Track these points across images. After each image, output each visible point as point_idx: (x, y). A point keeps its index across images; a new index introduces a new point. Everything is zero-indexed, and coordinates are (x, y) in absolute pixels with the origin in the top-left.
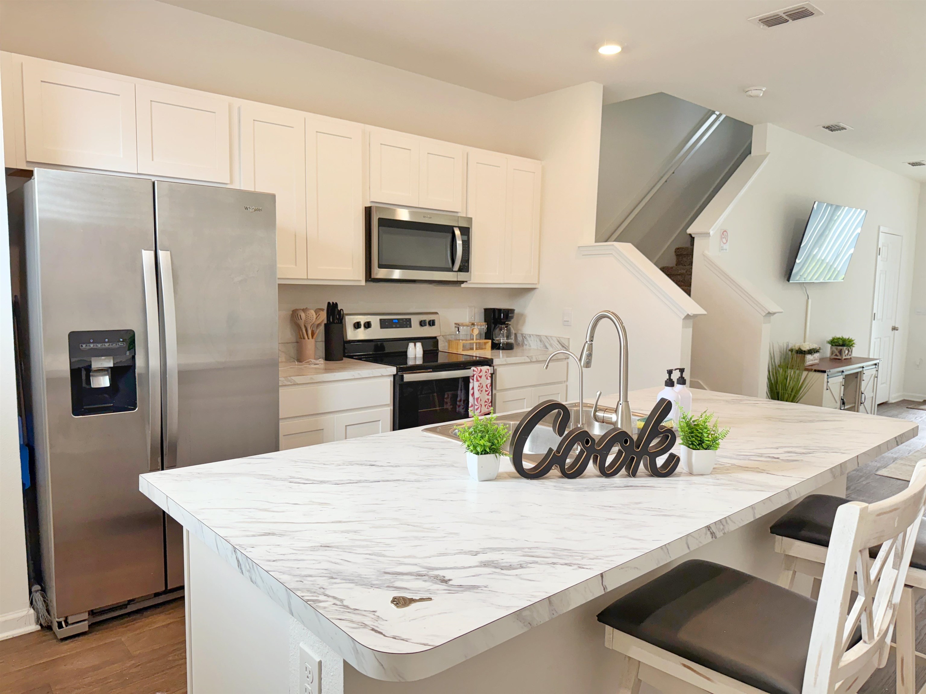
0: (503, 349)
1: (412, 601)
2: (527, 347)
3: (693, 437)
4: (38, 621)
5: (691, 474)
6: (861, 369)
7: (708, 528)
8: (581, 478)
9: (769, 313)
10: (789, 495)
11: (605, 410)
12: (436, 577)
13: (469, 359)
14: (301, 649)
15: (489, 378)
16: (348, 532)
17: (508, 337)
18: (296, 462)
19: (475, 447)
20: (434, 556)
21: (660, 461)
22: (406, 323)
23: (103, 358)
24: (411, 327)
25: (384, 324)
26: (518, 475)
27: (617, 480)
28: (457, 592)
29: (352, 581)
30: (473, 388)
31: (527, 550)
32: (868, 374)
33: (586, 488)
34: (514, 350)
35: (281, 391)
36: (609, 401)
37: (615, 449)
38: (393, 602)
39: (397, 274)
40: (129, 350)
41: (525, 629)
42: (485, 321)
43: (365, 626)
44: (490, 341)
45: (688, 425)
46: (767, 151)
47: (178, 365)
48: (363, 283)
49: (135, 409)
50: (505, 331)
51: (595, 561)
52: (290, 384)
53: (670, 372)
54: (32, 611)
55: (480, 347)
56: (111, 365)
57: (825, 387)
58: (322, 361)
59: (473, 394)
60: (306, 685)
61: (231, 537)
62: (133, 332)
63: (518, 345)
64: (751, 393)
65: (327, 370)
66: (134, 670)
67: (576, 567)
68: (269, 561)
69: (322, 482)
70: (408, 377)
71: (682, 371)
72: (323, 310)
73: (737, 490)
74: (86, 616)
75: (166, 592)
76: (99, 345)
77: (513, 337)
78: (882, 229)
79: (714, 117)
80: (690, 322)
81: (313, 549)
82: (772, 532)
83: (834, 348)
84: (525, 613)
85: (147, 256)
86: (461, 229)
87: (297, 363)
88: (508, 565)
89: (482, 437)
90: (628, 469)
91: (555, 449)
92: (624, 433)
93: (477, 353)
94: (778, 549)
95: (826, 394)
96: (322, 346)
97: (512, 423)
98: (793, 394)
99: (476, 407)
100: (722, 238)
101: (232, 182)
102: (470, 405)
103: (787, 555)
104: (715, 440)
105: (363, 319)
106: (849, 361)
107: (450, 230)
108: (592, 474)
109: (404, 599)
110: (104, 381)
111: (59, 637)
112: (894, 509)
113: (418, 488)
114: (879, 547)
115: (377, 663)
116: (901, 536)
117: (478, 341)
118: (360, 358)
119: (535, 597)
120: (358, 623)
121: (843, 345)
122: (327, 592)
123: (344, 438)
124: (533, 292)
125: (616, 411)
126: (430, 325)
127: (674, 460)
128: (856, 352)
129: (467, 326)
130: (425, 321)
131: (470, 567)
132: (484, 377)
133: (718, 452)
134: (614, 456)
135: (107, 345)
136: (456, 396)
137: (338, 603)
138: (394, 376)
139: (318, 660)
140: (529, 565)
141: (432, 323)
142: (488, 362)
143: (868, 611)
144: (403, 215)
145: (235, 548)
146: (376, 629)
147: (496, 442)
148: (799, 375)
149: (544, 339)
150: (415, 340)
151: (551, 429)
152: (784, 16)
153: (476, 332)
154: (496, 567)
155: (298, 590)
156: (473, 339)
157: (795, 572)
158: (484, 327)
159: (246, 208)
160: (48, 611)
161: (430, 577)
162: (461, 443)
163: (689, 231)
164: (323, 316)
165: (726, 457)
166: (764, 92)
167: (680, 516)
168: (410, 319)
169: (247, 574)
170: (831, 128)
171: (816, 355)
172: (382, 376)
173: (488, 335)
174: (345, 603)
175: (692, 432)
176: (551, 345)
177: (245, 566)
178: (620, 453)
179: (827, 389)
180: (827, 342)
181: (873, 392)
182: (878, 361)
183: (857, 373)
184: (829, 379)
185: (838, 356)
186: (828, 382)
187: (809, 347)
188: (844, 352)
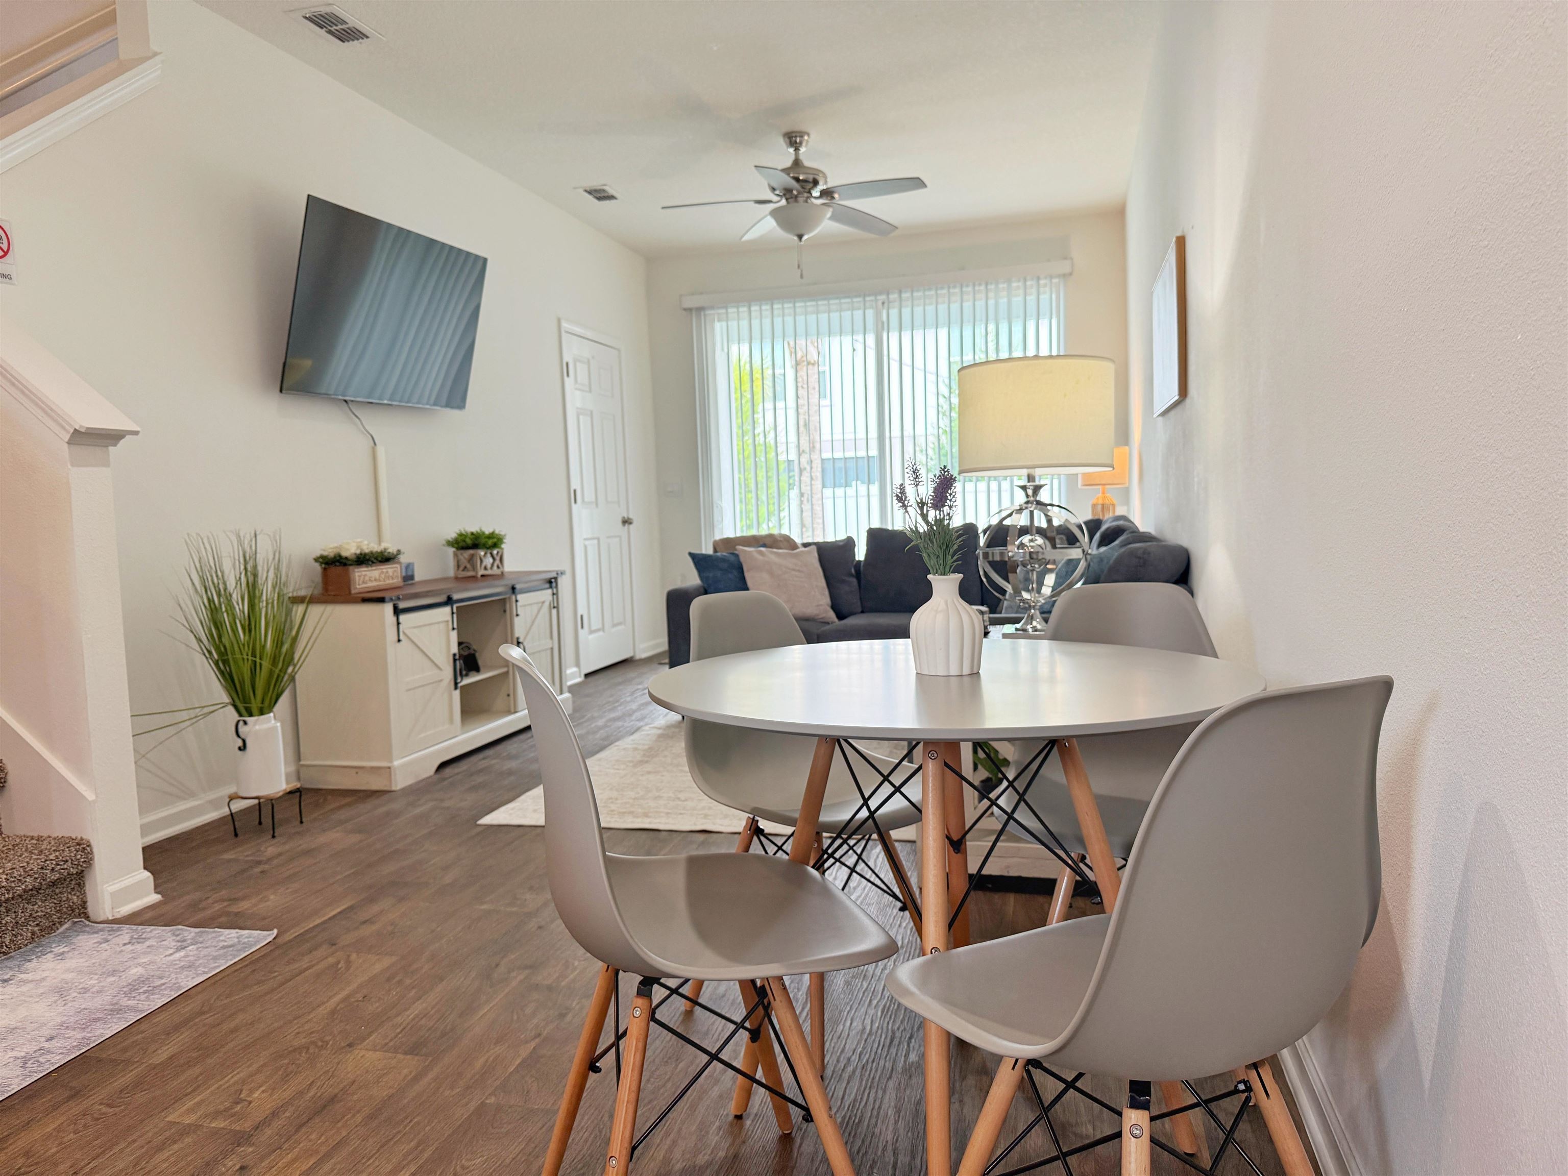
6: (508, 593)
32: (532, 600)
78: (566, 324)
83: (459, 553)
121: (475, 546)
128: (515, 561)
179: (399, 641)
180: (444, 542)
181: (551, 638)
182: (554, 575)
183: (503, 601)
184: (403, 618)
185: (468, 570)
186: (398, 623)
187: (358, 547)
188: (481, 561)
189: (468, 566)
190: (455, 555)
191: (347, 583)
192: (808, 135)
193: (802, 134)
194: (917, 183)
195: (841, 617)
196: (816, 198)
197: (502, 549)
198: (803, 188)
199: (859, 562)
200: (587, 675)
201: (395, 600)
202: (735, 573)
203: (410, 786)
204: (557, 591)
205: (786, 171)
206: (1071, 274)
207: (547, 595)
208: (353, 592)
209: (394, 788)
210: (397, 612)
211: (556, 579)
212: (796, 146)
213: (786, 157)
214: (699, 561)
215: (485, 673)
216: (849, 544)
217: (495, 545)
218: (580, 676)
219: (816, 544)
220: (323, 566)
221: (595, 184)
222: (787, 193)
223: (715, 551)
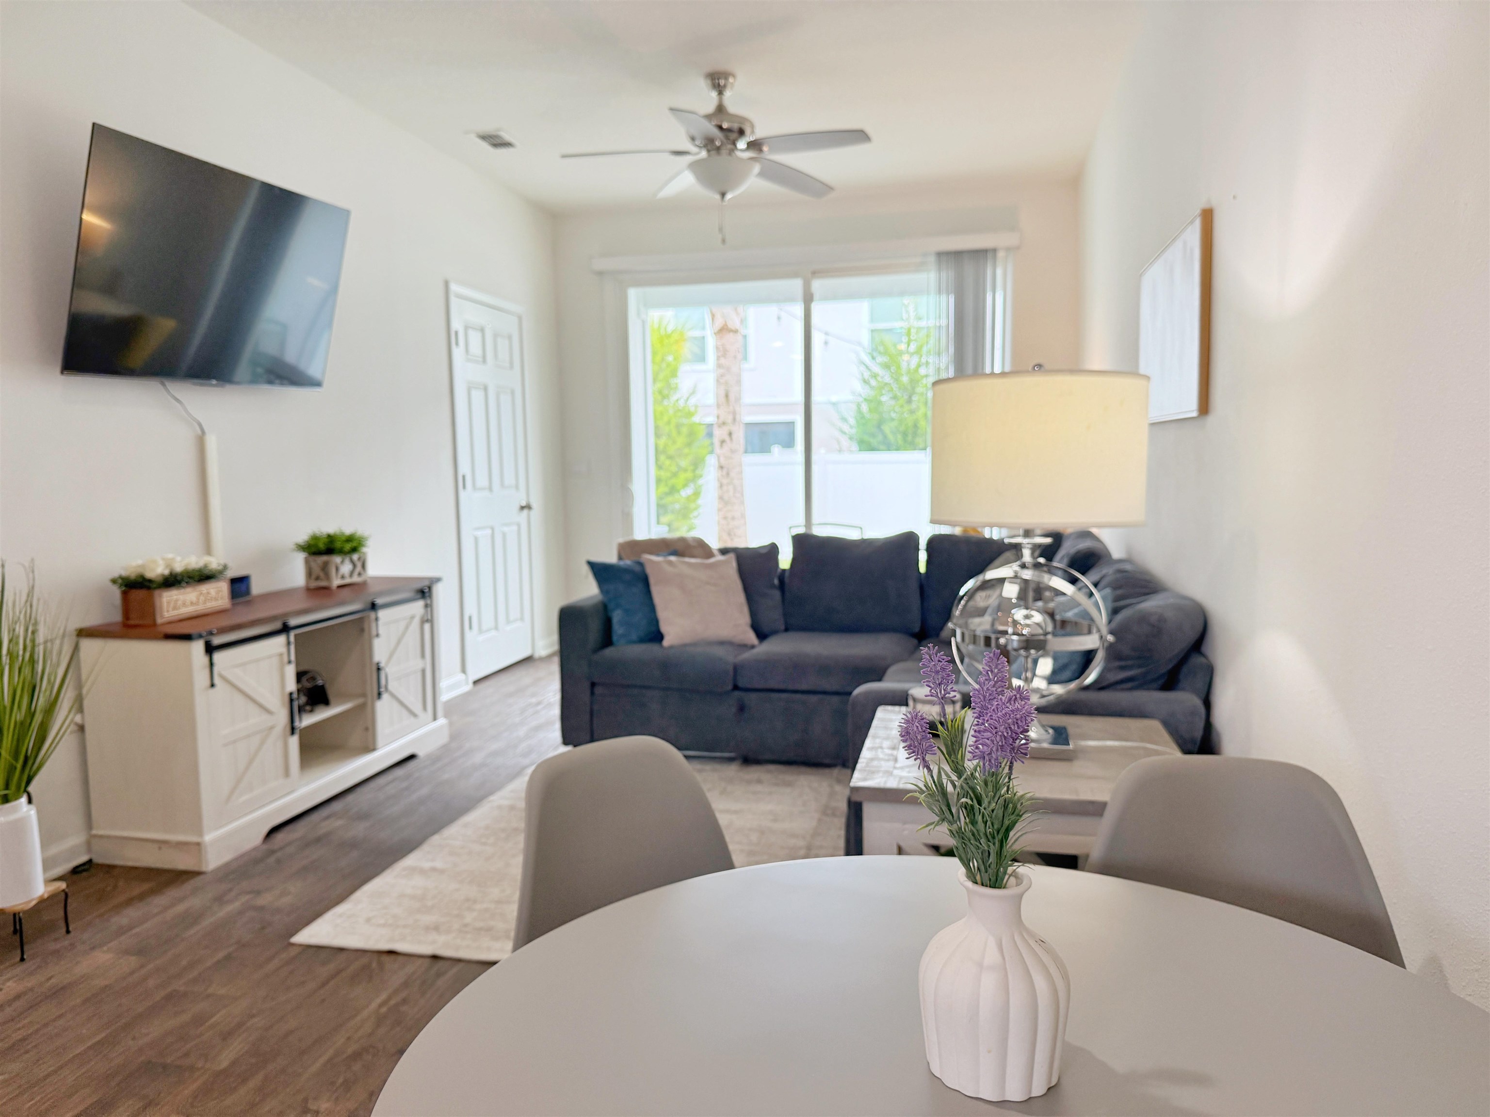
6: (367, 611)
32: (395, 618)
78: (456, 288)
83: (312, 561)
121: (337, 551)
179: (212, 685)
180: (294, 547)
181: (423, 655)
182: (427, 583)
183: (361, 620)
184: (218, 656)
185: (322, 580)
186: (211, 664)
187: (167, 566)
188: (337, 569)
189: (322, 575)
190: (307, 562)
191: (150, 610)
192: (734, 76)
193: (726, 75)
194: (860, 136)
195: (762, 636)
196: (742, 150)
197: (364, 554)
198: (727, 138)
199: (784, 571)
200: (476, 682)
201: (207, 635)
202: (641, 586)
203: (227, 864)
204: (431, 602)
205: (708, 117)
206: (1018, 248)
207: (417, 607)
208: (159, 621)
209: (204, 869)
210: (210, 649)
211: (430, 588)
212: (720, 90)
213: (708, 101)
214: (600, 571)
215: (338, 704)
216: (772, 551)
217: (354, 550)
218: (467, 683)
219: (735, 550)
220: (124, 588)
221: (488, 128)
222: (709, 143)
223: (620, 558)
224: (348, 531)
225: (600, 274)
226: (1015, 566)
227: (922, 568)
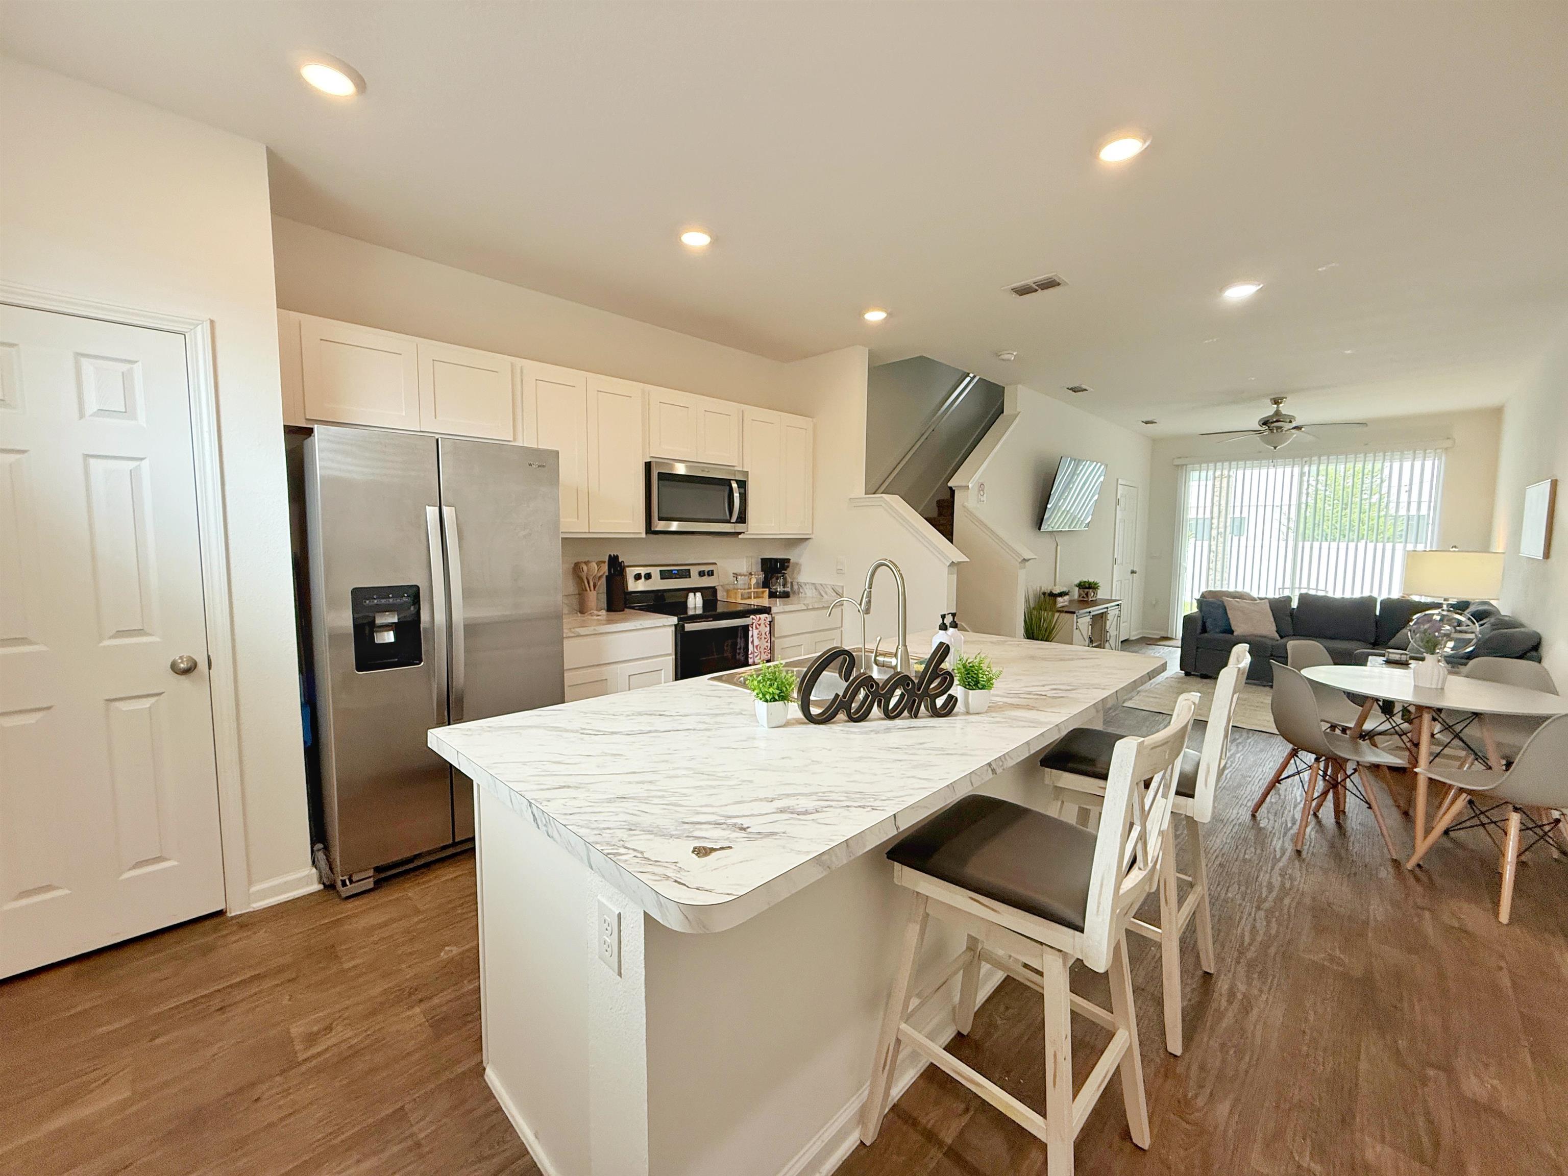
0: (780, 597)
1: (713, 850)
2: (803, 595)
3: (969, 678)
4: (321, 881)
5: (968, 713)
6: (1106, 610)
7: (989, 764)
8: (867, 721)
9: (1024, 559)
10: (1059, 730)
11: (885, 655)
12: (734, 825)
13: (747, 608)
14: (599, 901)
15: (768, 626)
16: (642, 782)
17: (784, 586)
18: (586, 713)
19: (764, 695)
20: (729, 804)
21: (940, 702)
22: (686, 574)
23: (387, 613)
24: (690, 577)
25: (664, 575)
26: (807, 721)
27: (898, 722)
28: (756, 839)
29: (650, 832)
30: (752, 636)
31: (820, 794)
32: (1112, 614)
33: (872, 731)
34: (790, 598)
35: (565, 642)
36: (890, 645)
37: (898, 692)
38: (693, 852)
39: (674, 526)
40: (414, 604)
41: (825, 873)
42: (762, 570)
43: (668, 878)
44: (767, 590)
45: (964, 666)
46: (1018, 410)
47: (464, 619)
48: (644, 535)
49: (420, 663)
50: (781, 581)
51: (887, 802)
52: (573, 635)
53: (943, 617)
54: (314, 870)
55: (757, 596)
56: (396, 620)
57: (1075, 627)
58: (604, 612)
59: (752, 642)
60: (605, 937)
61: (526, 791)
62: (418, 587)
63: (794, 593)
64: (1012, 635)
65: (610, 622)
66: (422, 925)
67: (869, 809)
68: (566, 814)
69: (613, 733)
70: (689, 627)
71: (954, 615)
72: (604, 562)
73: (1011, 726)
74: (371, 873)
75: (454, 844)
76: (383, 601)
77: (789, 585)
78: (1120, 480)
79: (968, 379)
80: (955, 569)
81: (609, 801)
82: (1042, 765)
83: (1081, 591)
84: (825, 857)
85: (432, 512)
86: (737, 481)
87: (579, 614)
88: (804, 810)
89: (771, 685)
90: (910, 712)
91: (841, 694)
92: (907, 677)
93: (754, 602)
94: (1047, 781)
95: (1076, 632)
96: (604, 598)
97: (795, 669)
98: (1047, 634)
99: (756, 654)
100: (979, 491)
101: (515, 440)
102: (750, 652)
103: (1056, 787)
104: (989, 680)
105: (643, 571)
106: (1094, 603)
107: (728, 482)
108: (876, 717)
109: (704, 848)
110: (389, 637)
111: (344, 895)
112: (1165, 743)
113: (709, 737)
114: (1152, 778)
115: (682, 917)
116: (1170, 767)
117: (756, 590)
118: (641, 609)
119: (832, 840)
120: (660, 876)
121: (1089, 588)
122: (627, 845)
123: (627, 688)
124: (808, 541)
125: (896, 655)
126: (709, 575)
127: (952, 701)
128: (1101, 594)
129: (745, 576)
130: (704, 571)
131: (767, 814)
132: (762, 625)
133: (992, 691)
134: (897, 698)
135: (391, 600)
136: (736, 644)
137: (639, 855)
138: (676, 626)
139: (617, 912)
140: (825, 809)
141: (711, 573)
142: (767, 610)
143: (1143, 840)
144: (681, 469)
145: (530, 803)
146: (679, 880)
147: (784, 689)
148: (1053, 616)
149: (819, 587)
150: (695, 590)
151: (837, 675)
152: (1034, 286)
153: (754, 581)
154: (792, 813)
155: (597, 843)
156: (751, 588)
157: (1063, 802)
158: (762, 576)
159: (530, 465)
160: (331, 869)
161: (728, 825)
162: (749, 691)
163: (950, 484)
164: (605, 568)
165: (997, 696)
166: (1015, 356)
167: (962, 755)
168: (689, 570)
169: (544, 828)
170: (1074, 390)
171: (1066, 598)
172: (664, 626)
173: (766, 584)
174: (646, 855)
175: (968, 674)
176: (826, 593)
177: (542, 821)
178: (902, 696)
180: (1077, 586)
188: (1090, 595)
189: (1085, 596)
190: (1079, 591)
192: (1287, 399)
193: (1282, 398)
195: (1282, 637)
197: (1099, 589)
199: (1294, 609)
202: (1222, 609)
206: (1452, 448)
207: (1117, 611)
210: (1077, 617)
212: (1278, 405)
214: (1200, 602)
216: (1289, 599)
217: (1094, 587)
219: (1268, 599)
223: (1211, 597)
224: (1091, 580)
225: (1178, 466)
226: (1440, 610)
227: (1378, 613)
